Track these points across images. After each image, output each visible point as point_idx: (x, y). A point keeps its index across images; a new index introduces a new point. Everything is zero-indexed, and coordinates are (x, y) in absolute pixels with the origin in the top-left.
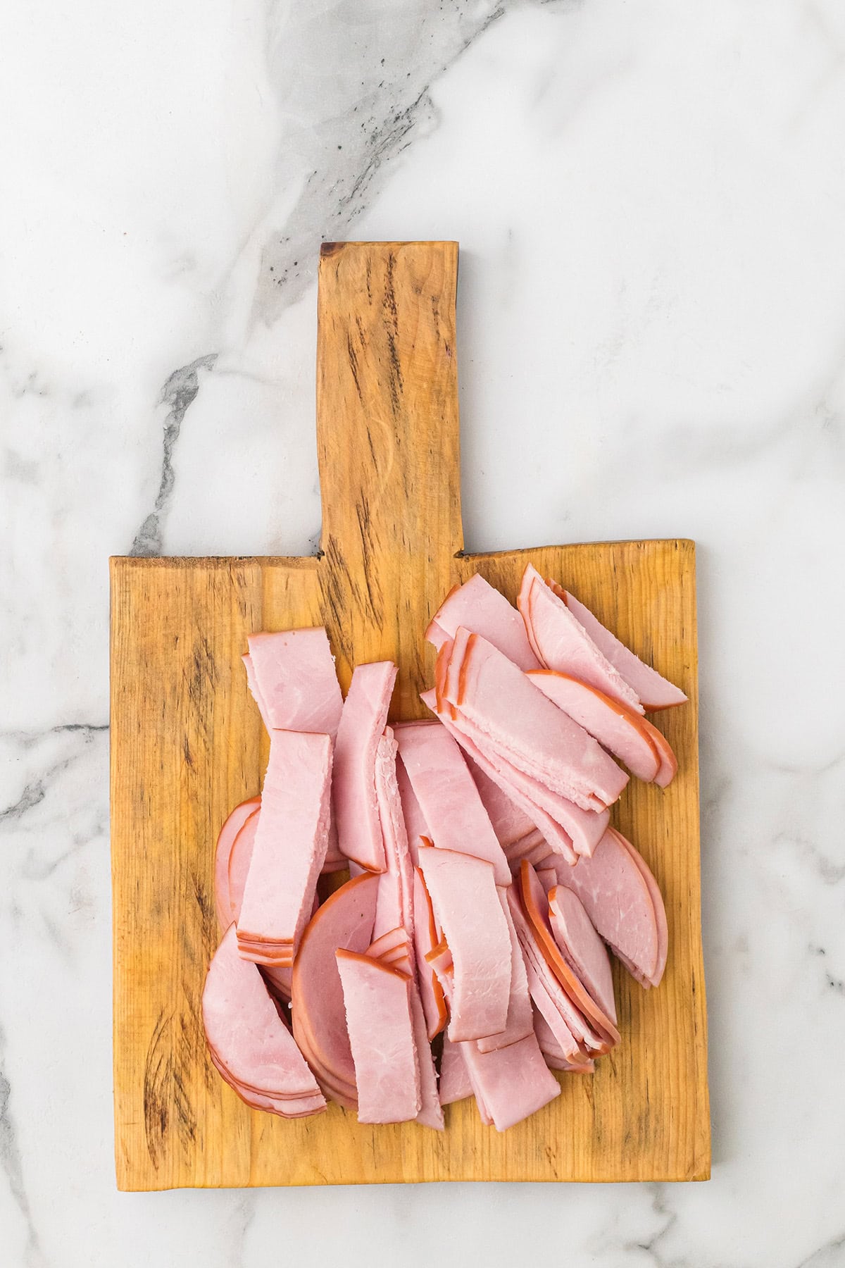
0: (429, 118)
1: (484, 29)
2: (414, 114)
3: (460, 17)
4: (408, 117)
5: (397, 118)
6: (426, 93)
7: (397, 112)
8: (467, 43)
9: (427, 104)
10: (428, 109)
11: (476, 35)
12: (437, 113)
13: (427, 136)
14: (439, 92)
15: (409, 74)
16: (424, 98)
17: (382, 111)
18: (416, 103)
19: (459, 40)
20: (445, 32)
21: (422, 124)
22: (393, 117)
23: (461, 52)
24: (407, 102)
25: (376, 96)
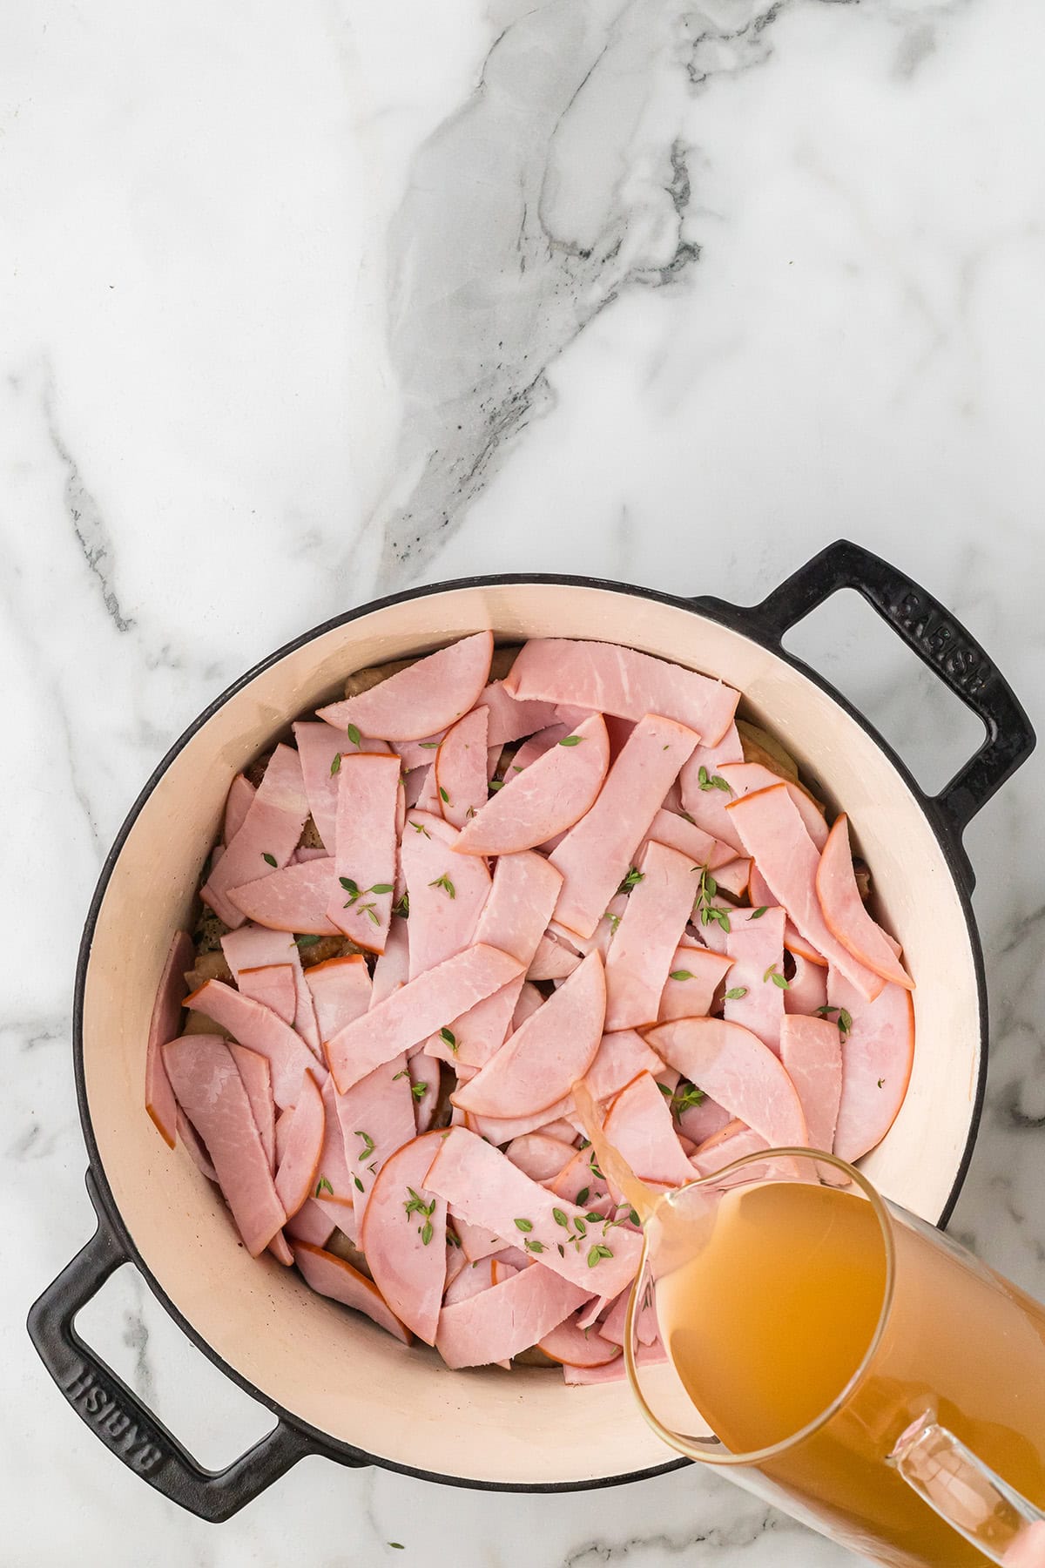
0: (546, 398)
1: (597, 313)
2: (531, 395)
3: (575, 302)
4: (525, 398)
5: (515, 399)
6: (542, 375)
7: (514, 393)
8: (582, 326)
9: (544, 385)
10: (544, 390)
11: (590, 318)
12: (553, 394)
13: (543, 416)
14: (555, 374)
15: (526, 357)
16: (540, 380)
17: (501, 393)
18: (533, 384)
19: (574, 322)
20: (560, 315)
21: (539, 404)
22: (511, 398)
23: (576, 334)
24: (523, 384)
25: (494, 377)
